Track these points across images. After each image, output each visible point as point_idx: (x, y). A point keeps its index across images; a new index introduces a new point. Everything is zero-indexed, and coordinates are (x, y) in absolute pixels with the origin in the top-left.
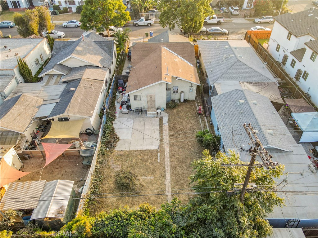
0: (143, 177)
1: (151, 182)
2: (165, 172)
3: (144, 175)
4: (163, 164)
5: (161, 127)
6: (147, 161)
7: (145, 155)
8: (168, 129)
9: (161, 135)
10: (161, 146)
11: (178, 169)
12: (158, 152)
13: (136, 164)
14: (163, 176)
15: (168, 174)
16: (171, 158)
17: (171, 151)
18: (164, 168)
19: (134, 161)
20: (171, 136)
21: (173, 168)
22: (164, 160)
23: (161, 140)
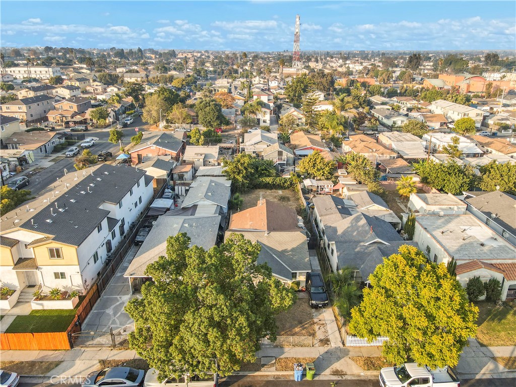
0: (276, 201)
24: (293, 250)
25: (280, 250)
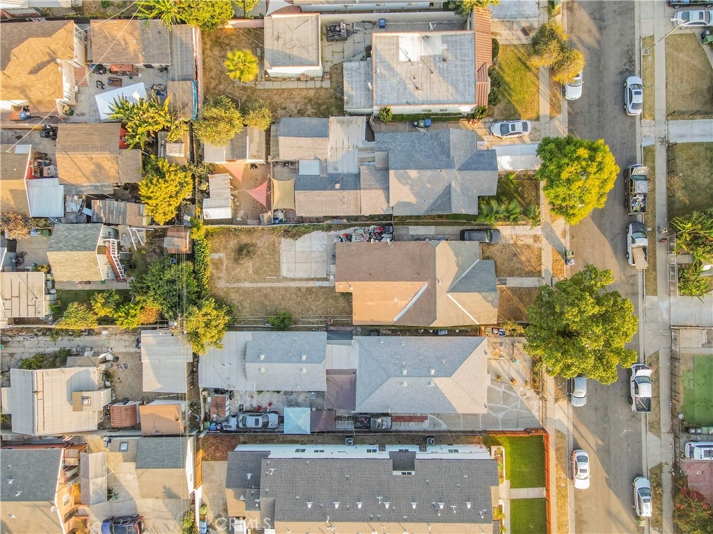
0: (251, 265)
1: (247, 271)
2: (257, 282)
3: (253, 266)
4: (264, 280)
5: (312, 279)
6: (267, 267)
7: (275, 265)
8: (309, 286)
9: (301, 279)
10: (285, 279)
11: (258, 294)
12: (277, 277)
13: (265, 259)
14: (253, 281)
15: (254, 285)
16: (271, 288)
17: (279, 288)
18: (260, 282)
19: (268, 256)
20: (299, 289)
21: (259, 290)
22: (269, 281)
23: (294, 280)
24: (457, 255)
25: (457, 269)
